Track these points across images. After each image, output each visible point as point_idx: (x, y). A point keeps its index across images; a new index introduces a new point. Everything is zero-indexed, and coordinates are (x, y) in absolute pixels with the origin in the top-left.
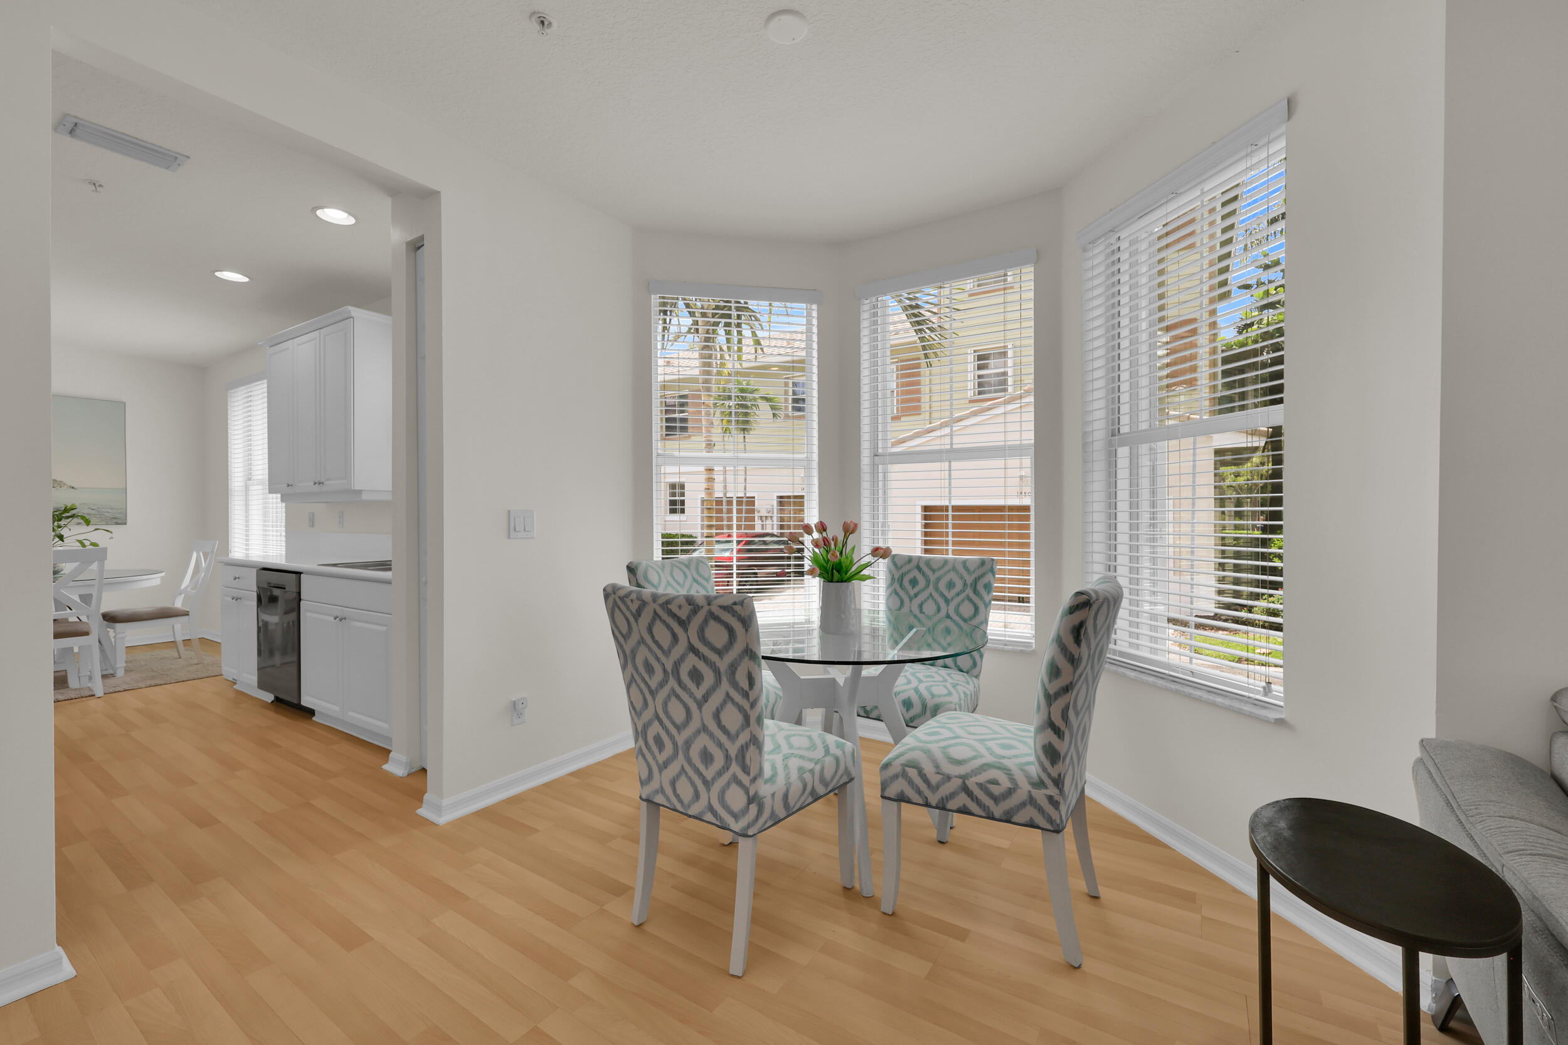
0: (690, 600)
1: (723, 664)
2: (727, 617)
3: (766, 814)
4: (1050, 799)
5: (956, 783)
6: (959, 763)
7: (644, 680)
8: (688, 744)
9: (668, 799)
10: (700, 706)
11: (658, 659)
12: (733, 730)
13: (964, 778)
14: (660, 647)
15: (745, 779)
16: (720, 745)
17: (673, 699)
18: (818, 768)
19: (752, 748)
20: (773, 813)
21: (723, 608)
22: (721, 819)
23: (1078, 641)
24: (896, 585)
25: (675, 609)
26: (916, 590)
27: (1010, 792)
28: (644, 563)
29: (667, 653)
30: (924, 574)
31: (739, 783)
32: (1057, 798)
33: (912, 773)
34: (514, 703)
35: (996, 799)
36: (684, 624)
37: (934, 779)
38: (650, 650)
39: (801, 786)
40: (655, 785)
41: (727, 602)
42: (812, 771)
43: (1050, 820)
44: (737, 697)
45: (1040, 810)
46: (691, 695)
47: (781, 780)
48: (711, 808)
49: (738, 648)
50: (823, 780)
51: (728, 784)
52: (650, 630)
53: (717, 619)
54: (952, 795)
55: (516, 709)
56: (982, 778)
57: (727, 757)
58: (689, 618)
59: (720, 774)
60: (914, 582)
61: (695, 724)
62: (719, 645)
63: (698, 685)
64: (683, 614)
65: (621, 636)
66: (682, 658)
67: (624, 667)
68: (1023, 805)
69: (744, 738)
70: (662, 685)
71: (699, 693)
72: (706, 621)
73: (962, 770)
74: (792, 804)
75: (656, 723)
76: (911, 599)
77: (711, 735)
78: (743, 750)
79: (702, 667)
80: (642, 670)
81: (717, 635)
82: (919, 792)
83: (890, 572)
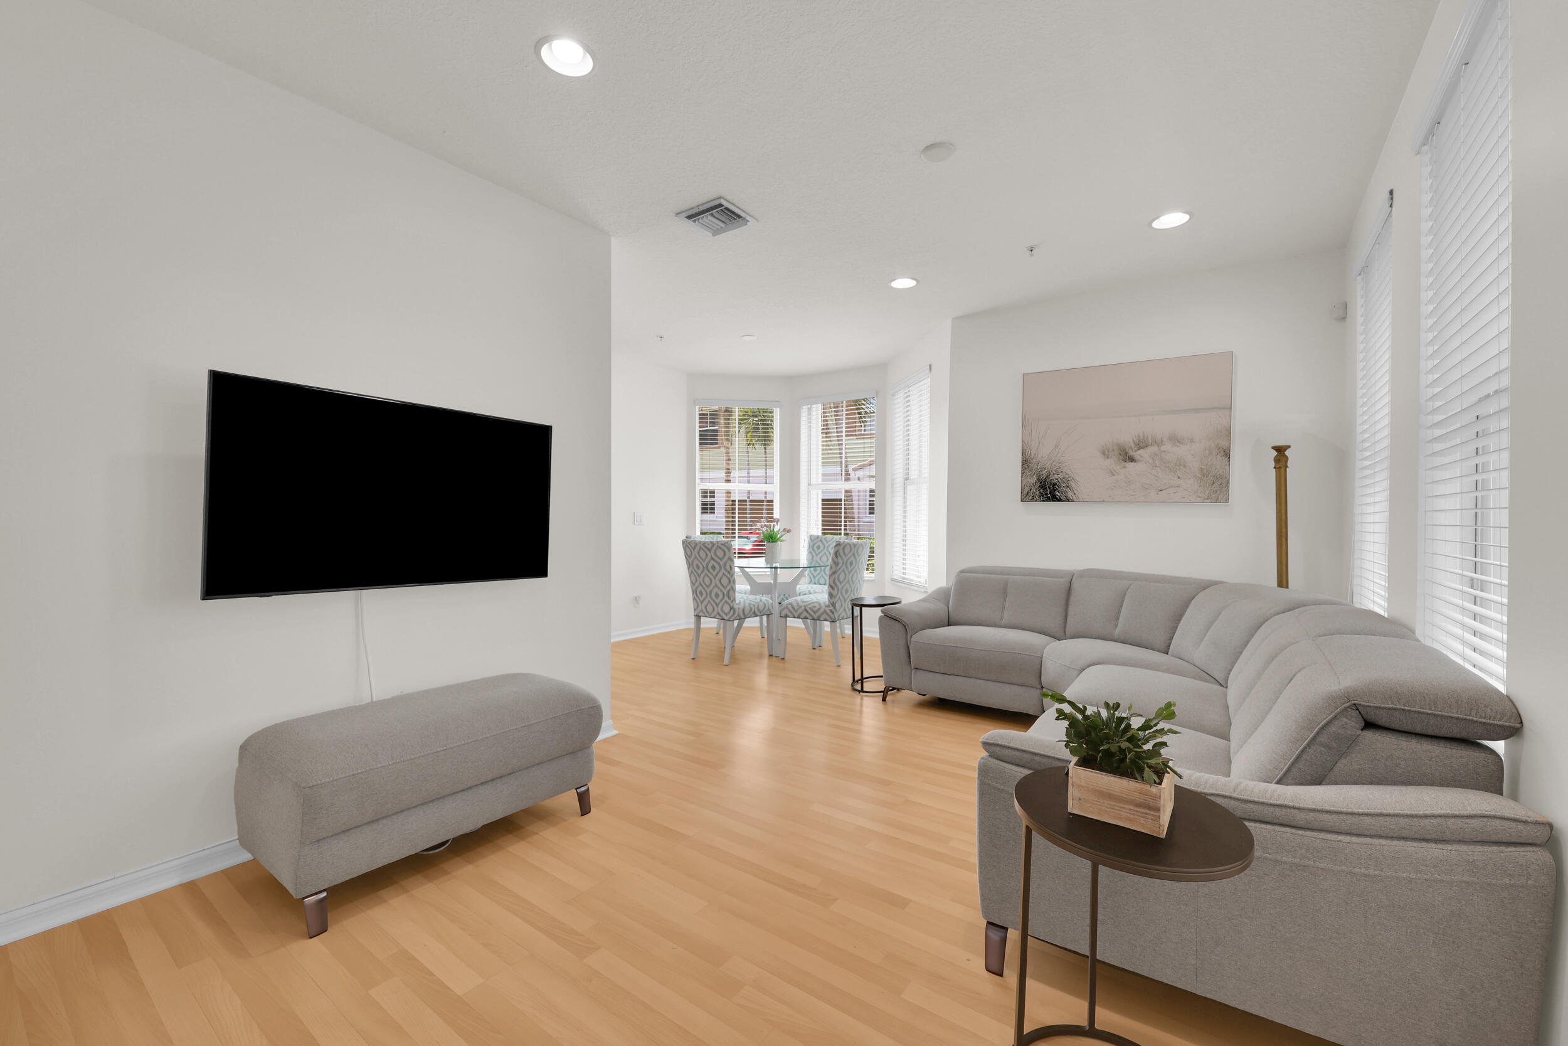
0: (711, 542)
1: (722, 563)
2: (723, 547)
3: (736, 614)
4: (831, 610)
5: (803, 608)
6: (805, 602)
7: (696, 572)
8: (711, 592)
9: (704, 614)
10: (715, 578)
11: (701, 563)
12: (725, 585)
13: (805, 606)
14: (702, 559)
15: (729, 602)
16: (721, 591)
17: (706, 577)
18: (756, 605)
19: (731, 591)
20: (739, 615)
21: (722, 544)
22: (722, 617)
23: (837, 557)
24: (811, 549)
25: (707, 546)
26: (819, 551)
27: (819, 609)
28: (693, 536)
29: (704, 561)
30: (823, 544)
31: (728, 603)
32: (833, 610)
33: (790, 607)
34: (636, 597)
35: (815, 612)
36: (709, 550)
37: (796, 608)
38: (699, 561)
39: (749, 609)
40: (699, 609)
41: (723, 543)
42: (754, 605)
43: (831, 618)
44: (726, 574)
45: (828, 614)
46: (712, 574)
47: (742, 604)
48: (719, 614)
49: (727, 557)
50: (758, 610)
51: (724, 604)
52: (698, 553)
53: (720, 548)
54: (801, 613)
55: (636, 600)
56: (810, 606)
57: (724, 595)
58: (711, 548)
59: (721, 601)
60: (818, 547)
61: (713, 584)
62: (721, 557)
63: (714, 571)
64: (709, 547)
65: (688, 557)
66: (709, 562)
67: (689, 568)
68: (823, 613)
69: (728, 588)
70: (702, 572)
71: (714, 574)
72: (717, 549)
73: (805, 604)
74: (746, 614)
75: (700, 587)
76: (817, 555)
77: (719, 588)
78: (728, 592)
79: (716, 564)
80: (695, 568)
81: (720, 553)
82: (791, 613)
83: (809, 543)
